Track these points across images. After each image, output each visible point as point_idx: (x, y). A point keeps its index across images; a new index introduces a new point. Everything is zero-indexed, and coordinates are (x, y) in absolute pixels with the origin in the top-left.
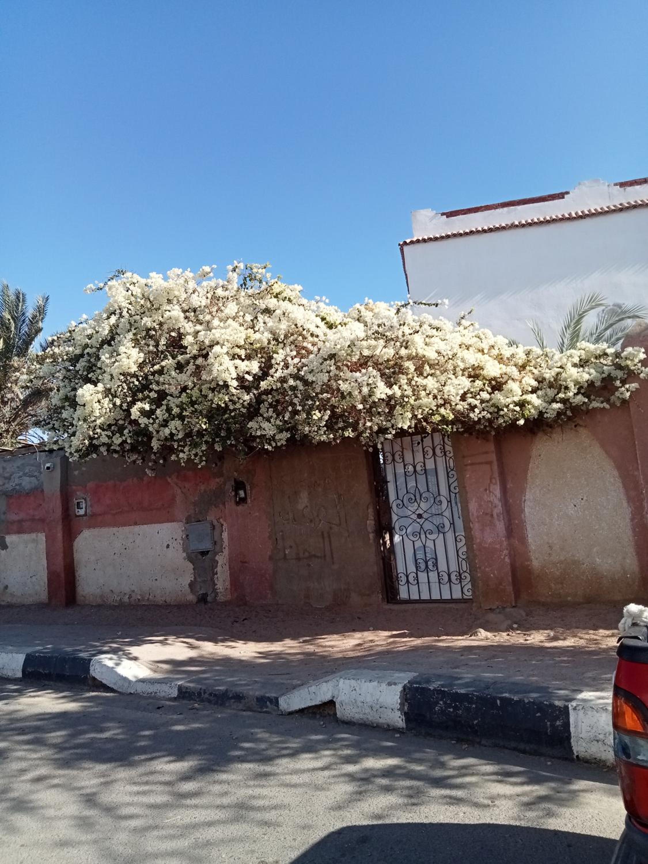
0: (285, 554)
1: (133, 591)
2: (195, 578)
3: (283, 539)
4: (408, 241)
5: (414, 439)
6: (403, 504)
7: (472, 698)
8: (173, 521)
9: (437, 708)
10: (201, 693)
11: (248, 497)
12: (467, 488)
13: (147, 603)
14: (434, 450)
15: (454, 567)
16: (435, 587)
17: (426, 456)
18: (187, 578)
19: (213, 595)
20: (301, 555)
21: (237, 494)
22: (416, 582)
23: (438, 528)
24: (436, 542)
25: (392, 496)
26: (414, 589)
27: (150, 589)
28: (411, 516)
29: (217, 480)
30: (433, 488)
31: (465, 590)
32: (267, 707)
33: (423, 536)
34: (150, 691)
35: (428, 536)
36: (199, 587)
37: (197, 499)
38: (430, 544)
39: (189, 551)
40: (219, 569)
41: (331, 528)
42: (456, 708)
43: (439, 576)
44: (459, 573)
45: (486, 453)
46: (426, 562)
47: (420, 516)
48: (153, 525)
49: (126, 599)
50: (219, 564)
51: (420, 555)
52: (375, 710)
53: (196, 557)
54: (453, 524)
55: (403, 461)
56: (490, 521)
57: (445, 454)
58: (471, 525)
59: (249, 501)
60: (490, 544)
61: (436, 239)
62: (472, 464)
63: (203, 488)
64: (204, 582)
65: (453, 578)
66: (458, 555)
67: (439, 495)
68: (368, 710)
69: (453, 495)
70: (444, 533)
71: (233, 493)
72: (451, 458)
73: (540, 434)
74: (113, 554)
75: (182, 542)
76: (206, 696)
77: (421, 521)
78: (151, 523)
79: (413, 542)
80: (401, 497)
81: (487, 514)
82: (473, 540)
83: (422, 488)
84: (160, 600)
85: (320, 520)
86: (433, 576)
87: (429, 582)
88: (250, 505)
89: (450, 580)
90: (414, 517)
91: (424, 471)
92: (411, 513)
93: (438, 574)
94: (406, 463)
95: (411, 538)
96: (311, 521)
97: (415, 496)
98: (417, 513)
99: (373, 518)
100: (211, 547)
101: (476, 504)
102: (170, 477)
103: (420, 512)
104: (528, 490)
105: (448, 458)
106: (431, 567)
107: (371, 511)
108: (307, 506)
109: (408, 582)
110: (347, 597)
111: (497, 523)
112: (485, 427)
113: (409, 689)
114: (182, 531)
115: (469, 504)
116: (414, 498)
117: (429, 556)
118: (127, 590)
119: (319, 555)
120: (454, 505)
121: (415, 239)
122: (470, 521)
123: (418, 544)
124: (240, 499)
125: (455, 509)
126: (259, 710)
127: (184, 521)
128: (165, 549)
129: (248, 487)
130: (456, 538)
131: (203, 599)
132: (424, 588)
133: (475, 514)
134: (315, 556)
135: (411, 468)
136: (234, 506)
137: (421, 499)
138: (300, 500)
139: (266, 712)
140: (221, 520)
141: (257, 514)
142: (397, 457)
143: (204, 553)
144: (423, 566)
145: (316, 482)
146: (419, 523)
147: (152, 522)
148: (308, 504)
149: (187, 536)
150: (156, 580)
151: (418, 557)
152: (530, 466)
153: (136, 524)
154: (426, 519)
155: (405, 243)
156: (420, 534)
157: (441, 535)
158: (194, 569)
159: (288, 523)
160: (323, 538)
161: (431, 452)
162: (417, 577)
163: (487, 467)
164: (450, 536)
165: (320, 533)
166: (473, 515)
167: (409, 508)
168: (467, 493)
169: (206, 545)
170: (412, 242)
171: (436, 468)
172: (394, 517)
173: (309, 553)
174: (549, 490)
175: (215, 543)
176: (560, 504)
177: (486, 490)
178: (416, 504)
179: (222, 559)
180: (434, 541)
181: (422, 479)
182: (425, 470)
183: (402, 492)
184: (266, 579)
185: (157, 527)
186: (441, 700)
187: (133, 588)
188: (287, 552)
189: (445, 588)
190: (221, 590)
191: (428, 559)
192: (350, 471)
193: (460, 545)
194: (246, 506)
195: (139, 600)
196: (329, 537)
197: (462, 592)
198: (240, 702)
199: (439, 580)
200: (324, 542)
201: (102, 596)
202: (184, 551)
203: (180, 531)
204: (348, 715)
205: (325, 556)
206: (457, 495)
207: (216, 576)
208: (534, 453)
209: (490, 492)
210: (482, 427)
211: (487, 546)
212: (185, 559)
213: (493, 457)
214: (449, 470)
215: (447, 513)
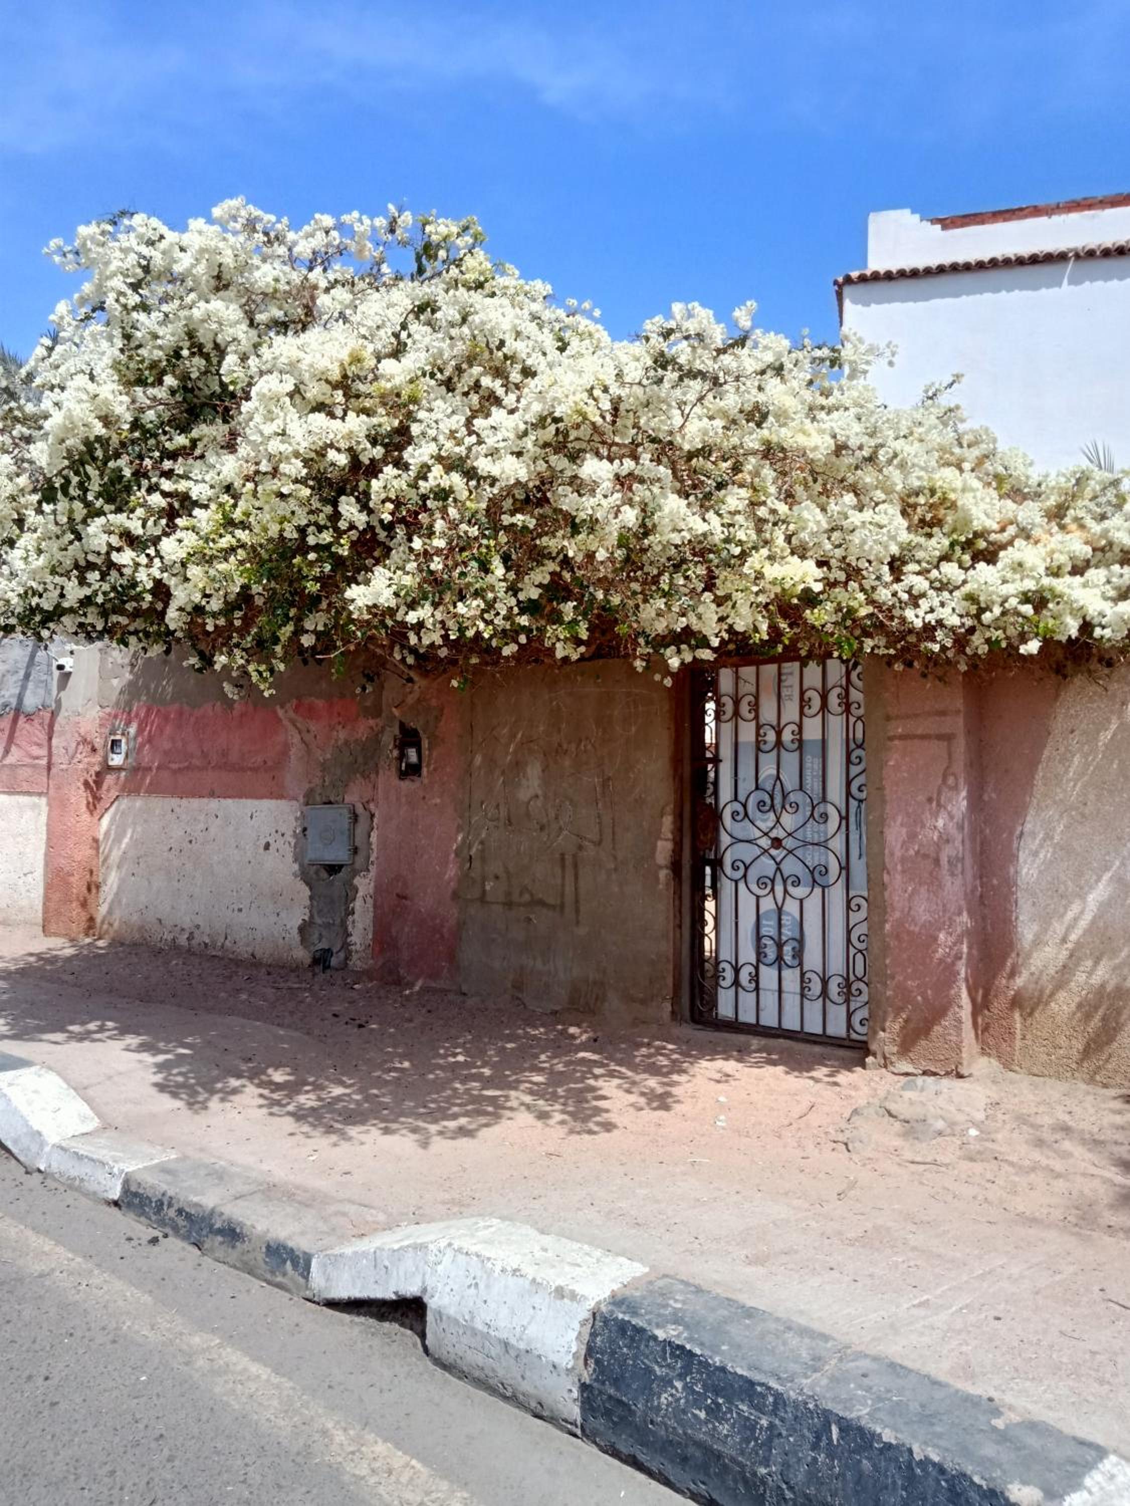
0: (484, 892)
1: (198, 927)
2: (312, 916)
3: (483, 860)
4: (855, 274)
5: (784, 671)
6: (746, 815)
7: (763, 1396)
8: (281, 797)
9: (664, 1398)
10: (162, 1204)
11: (424, 764)
12: (887, 792)
13: (220, 954)
14: (824, 697)
15: (837, 965)
16: (792, 1002)
17: (806, 709)
18: (297, 916)
19: (342, 955)
20: (515, 897)
21: (402, 756)
22: (753, 985)
23: (812, 872)
24: (806, 904)
25: (726, 794)
26: (747, 1000)
27: (228, 926)
28: (760, 842)
29: (371, 722)
30: (812, 783)
31: (856, 1019)
32: (284, 1274)
33: (779, 889)
34: (73, 1173)
35: (790, 889)
36: (316, 936)
37: (328, 756)
38: (791, 907)
39: (306, 862)
40: (358, 904)
41: (580, 848)
42: (714, 1412)
43: (802, 981)
44: (847, 979)
45: (943, 713)
46: (780, 946)
47: (777, 843)
48: (244, 801)
49: (183, 940)
50: (360, 894)
51: (770, 927)
52: (513, 1353)
53: (317, 873)
54: (845, 868)
55: (757, 717)
56: (931, 874)
57: (848, 711)
58: (886, 878)
59: (424, 771)
60: (923, 926)
61: (914, 274)
62: (902, 737)
63: (342, 735)
64: (328, 926)
65: (834, 989)
66: (849, 941)
67: (824, 799)
68: (496, 1351)
69: (853, 804)
70: (823, 888)
71: (396, 753)
72: (859, 718)
73: (1079, 681)
74: (166, 848)
75: (293, 841)
76: (172, 1213)
77: (777, 853)
78: (240, 797)
79: (758, 897)
80: (742, 797)
81: (926, 856)
82: (886, 913)
83: (790, 780)
84: (243, 951)
85: (561, 829)
86: (791, 978)
87: (780, 991)
88: (426, 781)
89: (824, 993)
90: (765, 842)
91: (796, 745)
92: (758, 834)
93: (802, 974)
94: (762, 721)
95: (754, 887)
96: (542, 828)
97: (772, 798)
98: (773, 834)
99: (670, 836)
100: (346, 857)
101: (904, 830)
102: (282, 707)
103: (778, 833)
104: (1032, 812)
105: (852, 720)
106: (788, 958)
107: (668, 822)
108: (537, 796)
109: (736, 983)
110: (597, 999)
111: (947, 880)
112: (944, 648)
113: (606, 1321)
114: (297, 819)
115: (887, 831)
116: (768, 801)
117: (787, 933)
118: (187, 922)
119: (551, 901)
120: (852, 827)
121: (868, 273)
122: (884, 868)
123: (767, 904)
124: (408, 765)
125: (854, 836)
126: (268, 1276)
127: (301, 799)
128: (261, 850)
129: (425, 744)
130: (849, 902)
131: (321, 960)
132: (769, 1000)
133: (898, 853)
134: (542, 903)
135: (771, 737)
136: (395, 781)
137: (783, 807)
138: (524, 782)
139: (279, 1286)
140: (372, 806)
141: (438, 801)
142: (744, 708)
143: (333, 869)
144: (771, 953)
145: (560, 745)
146: (773, 858)
147: (241, 795)
148: (540, 792)
149: (305, 830)
150: (240, 910)
151: (764, 931)
152: (1046, 753)
153: (212, 795)
154: (790, 852)
155: (848, 280)
156: (773, 881)
157: (818, 891)
158: (311, 898)
159: (497, 827)
160: (563, 867)
161: (817, 702)
162: (757, 974)
163: (938, 748)
164: (837, 894)
165: (557, 856)
166: (892, 854)
167: (758, 823)
168: (884, 801)
169: (338, 854)
170: (863, 279)
171: (824, 741)
172: (725, 839)
173: (532, 895)
174: (1083, 815)
175: (355, 851)
176: (1108, 853)
177: (930, 800)
178: (772, 816)
179: (364, 885)
180: (801, 901)
181: (790, 760)
182: (801, 741)
183: (748, 784)
184: (442, 937)
185: (250, 804)
186: (681, 1377)
187: (199, 920)
188: (488, 888)
189: (814, 1010)
190: (358, 947)
191: (784, 938)
192: (633, 729)
193: (855, 918)
194: (417, 784)
195: (206, 945)
196: (575, 866)
197: (849, 1026)
198: (234, 1247)
199: (802, 989)
200: (563, 877)
201: (141, 928)
202: (295, 861)
203: (292, 818)
204: (451, 1349)
205: (562, 906)
206: (863, 806)
207: (350, 918)
208: (1059, 724)
209: (939, 805)
210: (936, 648)
211: (917, 929)
212: (296, 876)
213: (957, 724)
214: (852, 746)
215: (837, 844)
